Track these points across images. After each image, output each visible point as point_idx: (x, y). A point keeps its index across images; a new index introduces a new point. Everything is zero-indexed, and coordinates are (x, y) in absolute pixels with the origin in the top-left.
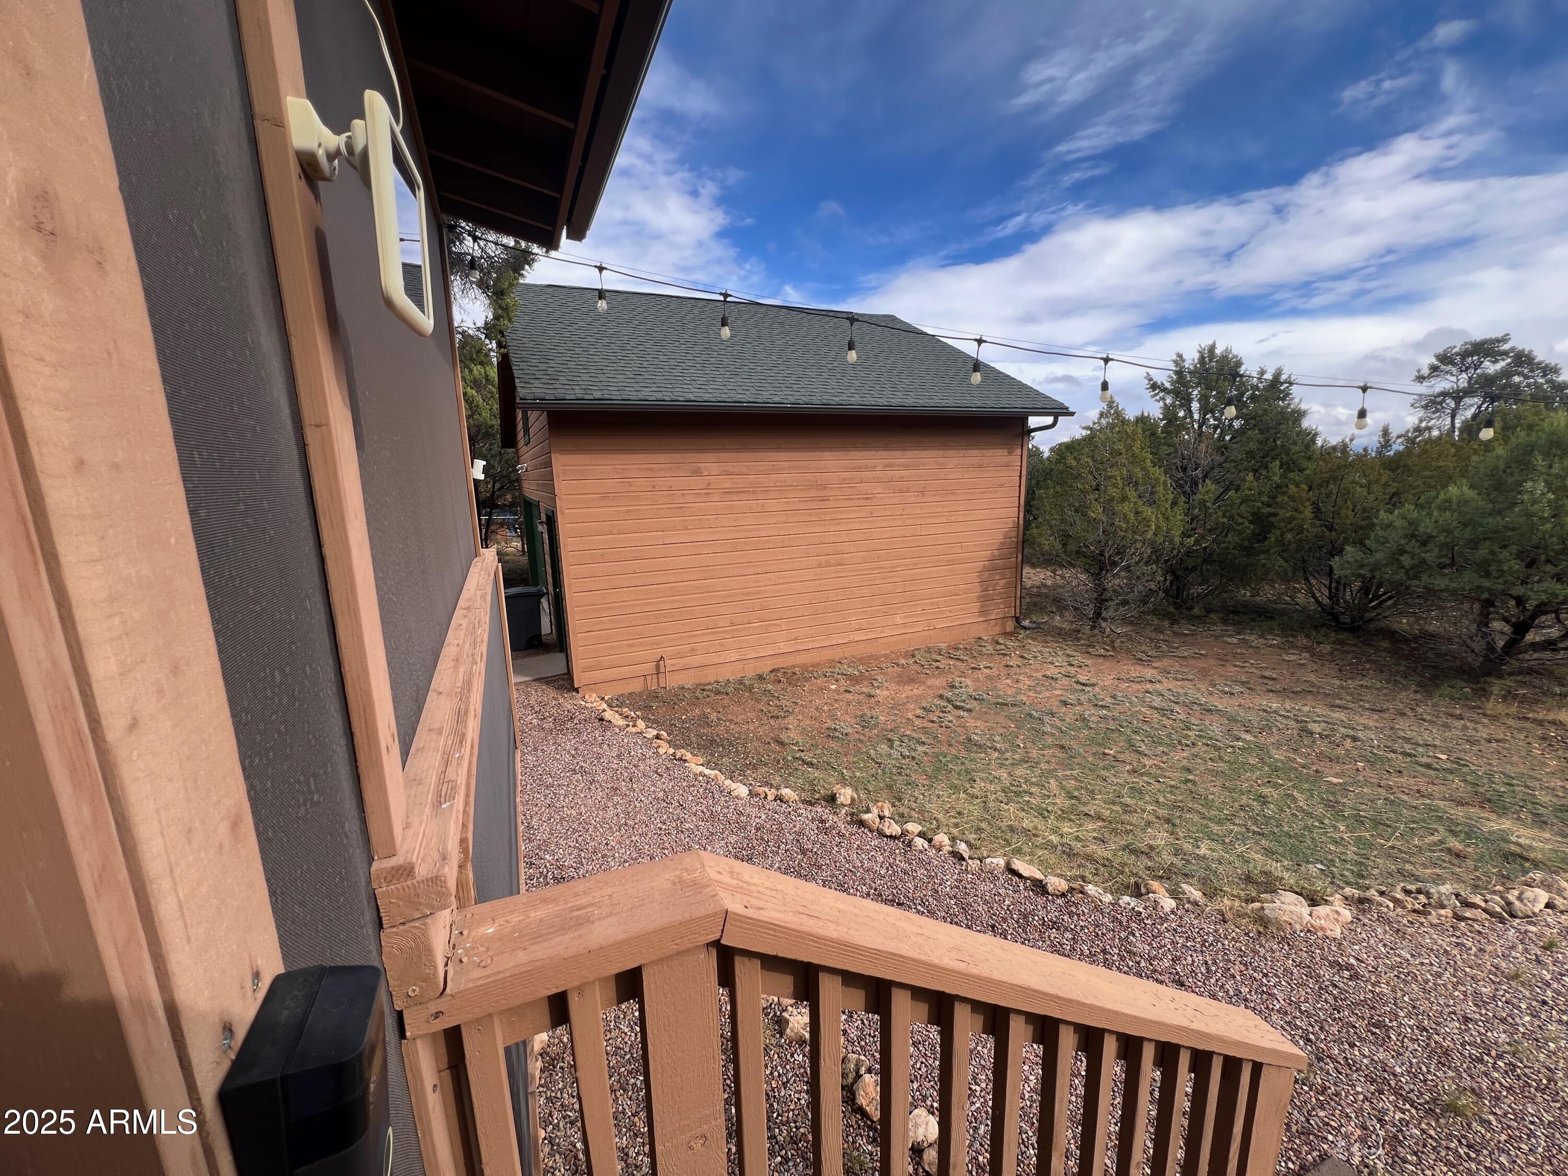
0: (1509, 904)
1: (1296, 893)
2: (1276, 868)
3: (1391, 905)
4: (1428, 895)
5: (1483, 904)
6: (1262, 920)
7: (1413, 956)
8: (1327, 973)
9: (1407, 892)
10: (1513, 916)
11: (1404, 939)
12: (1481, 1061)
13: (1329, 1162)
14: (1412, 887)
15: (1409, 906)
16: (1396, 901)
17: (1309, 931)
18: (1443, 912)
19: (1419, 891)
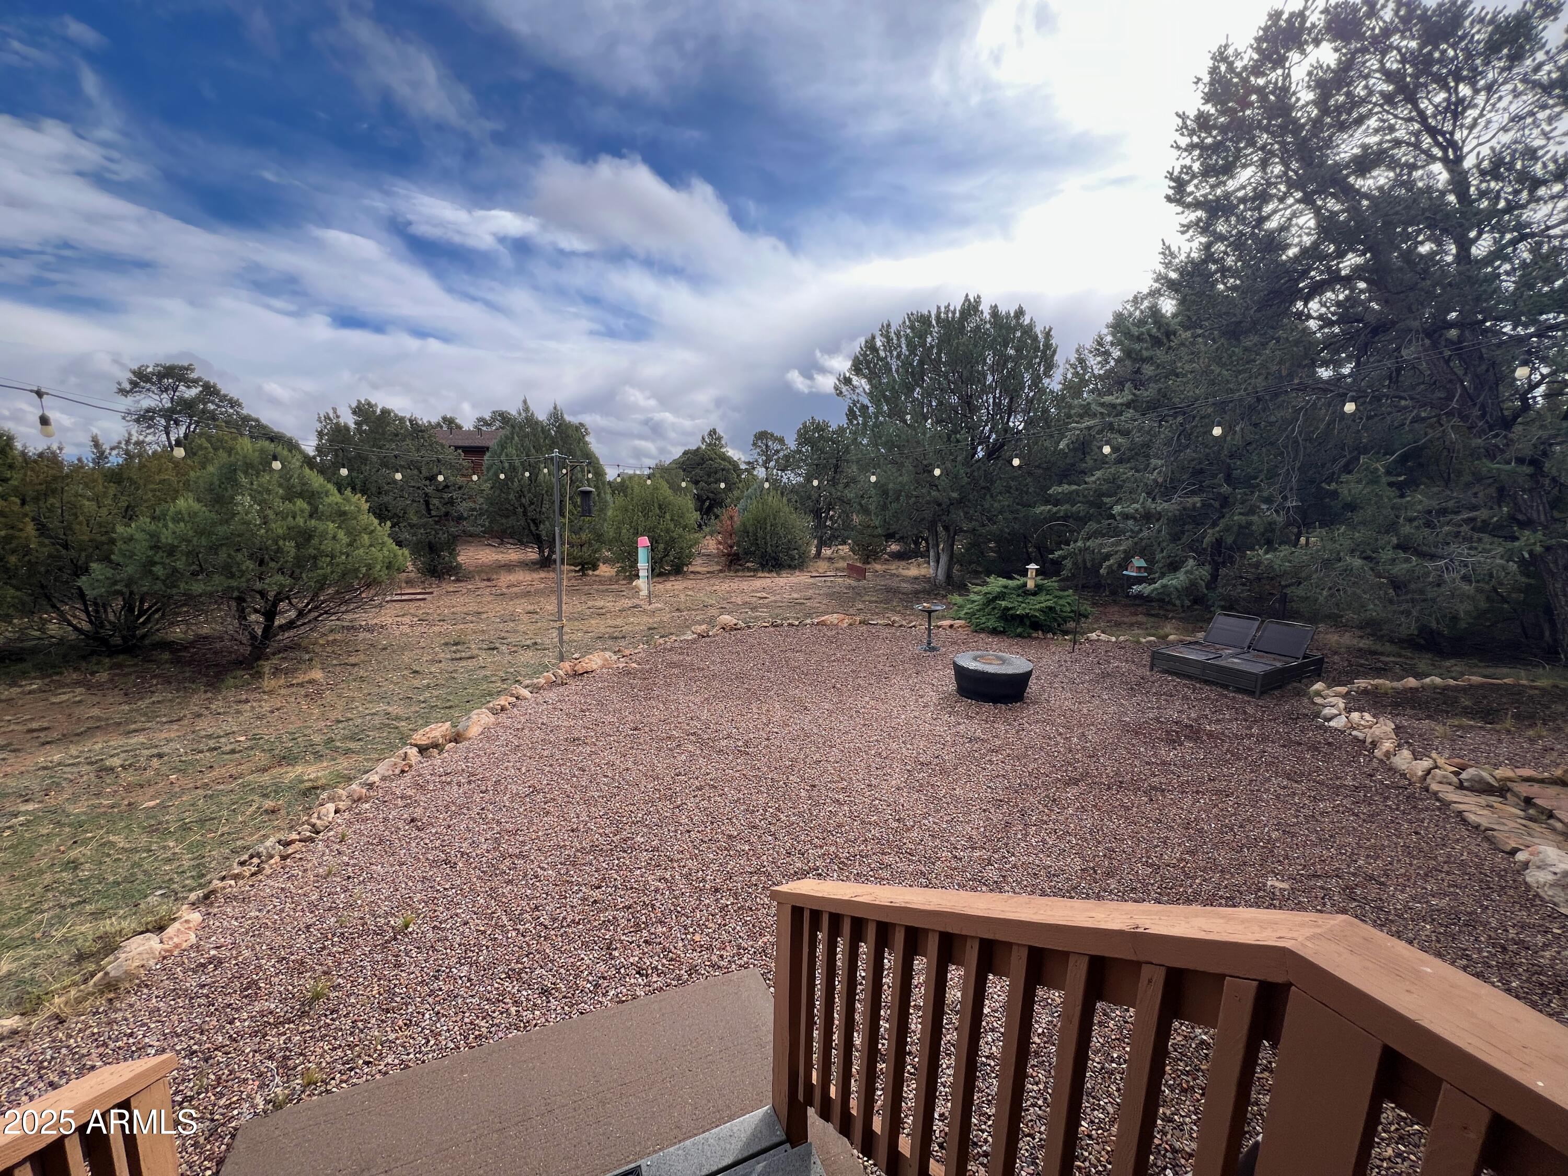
0: (313, 826)
1: (142, 933)
2: (108, 925)
3: (233, 882)
4: (259, 855)
5: (298, 837)
6: (111, 986)
7: (260, 911)
8: (192, 983)
9: (242, 864)
10: (318, 833)
11: (250, 902)
12: (324, 948)
13: (240, 1131)
14: (246, 857)
15: (247, 874)
16: (236, 877)
17: (164, 958)
18: (272, 861)
19: (251, 857)
